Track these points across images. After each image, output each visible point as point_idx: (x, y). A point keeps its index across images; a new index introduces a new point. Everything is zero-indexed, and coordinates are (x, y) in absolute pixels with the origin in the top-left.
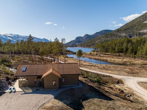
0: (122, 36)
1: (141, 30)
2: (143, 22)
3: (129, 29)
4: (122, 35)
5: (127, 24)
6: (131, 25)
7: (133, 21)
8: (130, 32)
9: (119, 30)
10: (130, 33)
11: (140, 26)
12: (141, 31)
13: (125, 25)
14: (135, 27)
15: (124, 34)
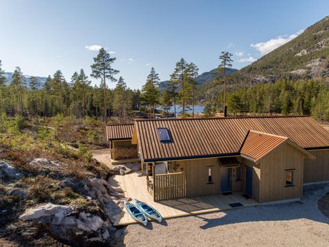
0: (258, 81)
1: (292, 70)
2: (295, 54)
3: (270, 67)
4: (258, 79)
5: (265, 56)
6: (274, 59)
7: (276, 51)
8: (273, 72)
9: (251, 69)
10: (274, 76)
11: (290, 63)
12: (293, 72)
13: (262, 59)
14: (281, 64)
15: (261, 78)
